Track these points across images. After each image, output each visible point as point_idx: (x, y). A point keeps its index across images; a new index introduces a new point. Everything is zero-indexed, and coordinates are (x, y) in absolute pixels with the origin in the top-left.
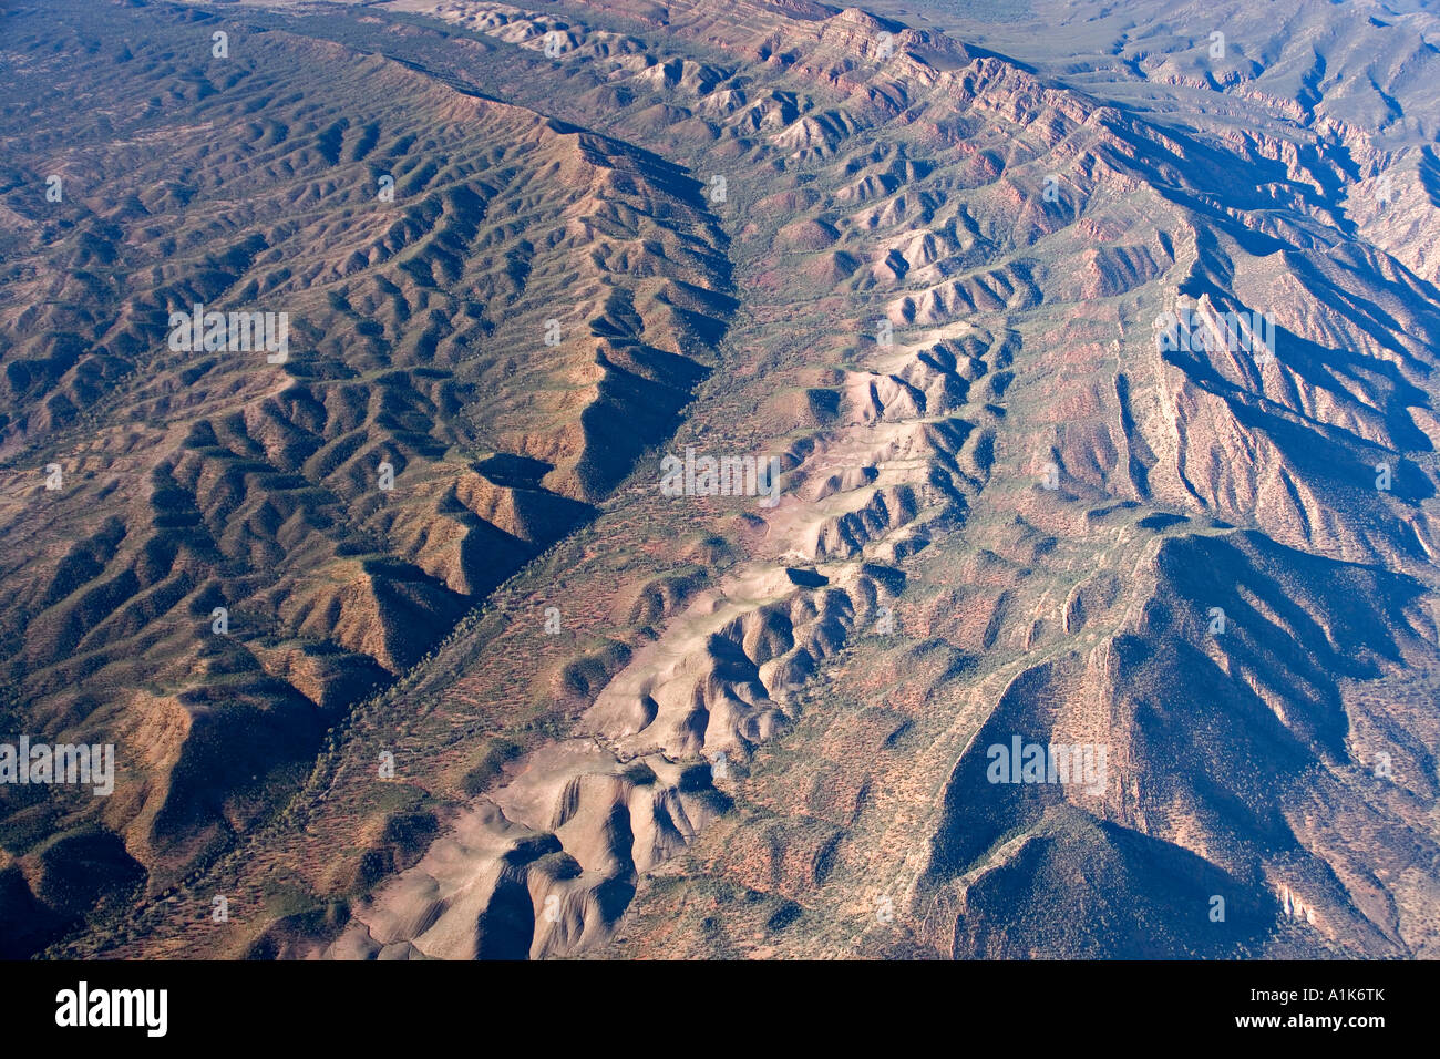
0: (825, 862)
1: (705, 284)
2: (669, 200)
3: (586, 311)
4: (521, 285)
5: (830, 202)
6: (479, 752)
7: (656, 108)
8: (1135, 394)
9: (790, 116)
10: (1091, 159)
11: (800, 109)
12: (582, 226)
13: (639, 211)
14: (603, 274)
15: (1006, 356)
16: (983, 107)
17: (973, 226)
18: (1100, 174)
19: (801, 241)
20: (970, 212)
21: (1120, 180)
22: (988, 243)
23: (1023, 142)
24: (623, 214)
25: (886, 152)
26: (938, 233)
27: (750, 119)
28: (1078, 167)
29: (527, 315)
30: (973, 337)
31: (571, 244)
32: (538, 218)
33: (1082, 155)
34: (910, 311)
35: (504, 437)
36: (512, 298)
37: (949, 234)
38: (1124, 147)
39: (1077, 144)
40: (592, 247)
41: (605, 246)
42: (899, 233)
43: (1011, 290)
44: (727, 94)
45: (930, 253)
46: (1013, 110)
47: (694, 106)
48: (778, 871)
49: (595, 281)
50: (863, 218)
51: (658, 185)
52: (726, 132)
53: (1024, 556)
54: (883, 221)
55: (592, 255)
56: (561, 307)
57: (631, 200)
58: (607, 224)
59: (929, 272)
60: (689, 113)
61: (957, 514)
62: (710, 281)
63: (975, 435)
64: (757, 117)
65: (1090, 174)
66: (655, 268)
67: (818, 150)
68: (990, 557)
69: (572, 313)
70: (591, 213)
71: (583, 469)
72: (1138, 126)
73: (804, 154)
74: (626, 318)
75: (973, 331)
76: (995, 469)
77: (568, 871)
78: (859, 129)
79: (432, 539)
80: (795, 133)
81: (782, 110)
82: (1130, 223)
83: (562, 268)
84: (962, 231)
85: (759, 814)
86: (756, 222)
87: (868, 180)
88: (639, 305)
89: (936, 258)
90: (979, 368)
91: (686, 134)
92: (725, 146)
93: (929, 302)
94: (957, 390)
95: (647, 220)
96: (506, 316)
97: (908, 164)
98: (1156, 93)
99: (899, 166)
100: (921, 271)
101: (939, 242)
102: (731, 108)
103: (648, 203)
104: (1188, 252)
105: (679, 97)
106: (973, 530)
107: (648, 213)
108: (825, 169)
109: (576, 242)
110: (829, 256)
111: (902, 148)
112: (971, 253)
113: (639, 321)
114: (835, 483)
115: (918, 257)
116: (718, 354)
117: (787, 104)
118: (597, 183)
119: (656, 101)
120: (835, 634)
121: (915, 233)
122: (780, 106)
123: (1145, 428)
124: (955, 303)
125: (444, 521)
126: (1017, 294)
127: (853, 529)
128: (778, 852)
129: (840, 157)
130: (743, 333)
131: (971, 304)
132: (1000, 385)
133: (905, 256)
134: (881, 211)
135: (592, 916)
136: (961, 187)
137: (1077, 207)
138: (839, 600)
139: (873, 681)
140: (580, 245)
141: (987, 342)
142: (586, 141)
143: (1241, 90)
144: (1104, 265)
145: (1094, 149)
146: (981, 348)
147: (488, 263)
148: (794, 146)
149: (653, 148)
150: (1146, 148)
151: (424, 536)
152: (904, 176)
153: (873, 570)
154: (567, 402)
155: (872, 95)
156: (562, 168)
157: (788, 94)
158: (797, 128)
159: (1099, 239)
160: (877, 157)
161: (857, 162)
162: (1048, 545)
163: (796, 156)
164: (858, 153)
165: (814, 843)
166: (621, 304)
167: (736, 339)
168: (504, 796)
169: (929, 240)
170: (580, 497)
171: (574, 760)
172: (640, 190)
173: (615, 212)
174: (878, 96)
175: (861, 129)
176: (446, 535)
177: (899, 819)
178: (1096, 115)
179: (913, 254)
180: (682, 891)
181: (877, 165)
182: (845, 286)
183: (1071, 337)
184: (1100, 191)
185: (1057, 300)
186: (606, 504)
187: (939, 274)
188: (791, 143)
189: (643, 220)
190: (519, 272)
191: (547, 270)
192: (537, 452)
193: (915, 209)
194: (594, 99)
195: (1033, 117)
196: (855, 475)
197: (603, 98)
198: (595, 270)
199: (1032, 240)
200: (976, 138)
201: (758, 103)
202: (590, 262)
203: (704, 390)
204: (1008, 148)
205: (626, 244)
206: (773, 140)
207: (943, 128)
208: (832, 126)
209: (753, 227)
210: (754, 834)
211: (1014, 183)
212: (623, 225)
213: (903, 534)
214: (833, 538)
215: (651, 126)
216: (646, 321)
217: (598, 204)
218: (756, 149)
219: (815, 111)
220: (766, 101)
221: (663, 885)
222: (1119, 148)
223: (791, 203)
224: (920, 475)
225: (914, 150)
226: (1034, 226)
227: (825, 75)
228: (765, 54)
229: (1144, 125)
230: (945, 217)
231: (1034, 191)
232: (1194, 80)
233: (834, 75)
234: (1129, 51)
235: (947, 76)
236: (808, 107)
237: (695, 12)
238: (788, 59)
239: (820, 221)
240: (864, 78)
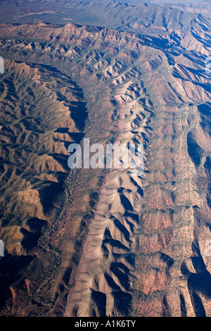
0: (174, 173)
1: (73, 87)
2: (53, 72)
3: (53, 98)
4: (34, 96)
5: (87, 65)
6: (96, 180)
7: (34, 54)
8: (172, 85)
9: (66, 50)
10: (137, 44)
11: (67, 48)
12: (39, 81)
13: (48, 76)
15: (142, 85)
16: (108, 39)
17: (120, 63)
18: (140, 47)
19: (86, 74)
20: (118, 60)
21: (145, 47)
22: (125, 65)
23: (120, 44)
24: (46, 77)
25: (92, 52)
26: (114, 66)
27: (57, 52)
28: (136, 47)
29: (40, 102)
30: (134, 83)
31: (38, 85)
32: (27, 82)
33: (135, 44)
34: (118, 82)
35: (54, 125)
36: (34, 99)
37: (116, 65)
39: (133, 41)
40: (45, 85)
41: (47, 84)
42: (105, 68)
43: (135, 73)
44: (49, 48)
45: (115, 70)
46: (115, 38)
47: (43, 52)
48: (167, 178)
49: (50, 91)
50: (96, 66)
51: (49, 70)
52: (54, 56)
53: (171, 117)
54: (100, 66)
56: (47, 98)
57: (45, 74)
58: (43, 80)
59: (116, 74)
60: (42, 54)
61: (152, 115)
63: (147, 100)
64: (59, 51)
65: (138, 47)
66: (61, 86)
67: (77, 55)
68: (166, 119)
69: (50, 99)
70: (39, 78)
71: (76, 126)
74: (62, 97)
76: (154, 105)
77: (129, 191)
78: (83, 49)
79: (56, 147)
81: (64, 49)
82: (151, 55)
83: (40, 91)
84: (118, 64)
85: (155, 171)
87: (92, 59)
88: (63, 94)
90: (139, 89)
91: (45, 58)
92: (55, 60)
93: (121, 79)
94: (137, 94)
96: (36, 103)
97: (99, 54)
98: (138, 30)
99: (97, 54)
100: (114, 75)
101: (115, 68)
102: (52, 51)
103: (49, 74)
104: (165, 58)
105: (38, 51)
106: (157, 116)
108: (81, 59)
109: (40, 85)
110: (94, 75)
111: (95, 51)
112: (122, 68)
113: (65, 97)
114: (126, 115)
116: (85, 99)
117: (64, 47)
118: (36, 72)
120: (146, 140)
121: (110, 67)
123: (177, 90)
124: (126, 78)
125: (57, 143)
126: (137, 74)
127: (137, 121)
128: (165, 174)
129: (82, 56)
130: (87, 94)
131: (129, 78)
132: (145, 90)
133: (109, 72)
134: (99, 64)
135: (139, 196)
136: (112, 56)
137: (138, 54)
138: (143, 134)
139: (159, 145)
142: (27, 64)
143: (152, 26)
144: (151, 64)
145: (137, 42)
146: (137, 85)
147: (23, 94)
149: (40, 63)
150: (146, 40)
151: (54, 147)
152: (99, 56)
153: (145, 127)
154: (63, 115)
155: (83, 41)
156: (25, 70)
157: (63, 45)
158: (70, 52)
159: (147, 59)
160: (91, 54)
162: (174, 114)
163: (73, 57)
164: (86, 54)
165: (170, 171)
166: (59, 94)
167: (86, 96)
168: (107, 184)
170: (79, 132)
171: (115, 175)
172: (46, 71)
173: (44, 77)
176: (59, 146)
177: (183, 162)
178: (134, 35)
179: (111, 71)
180: (151, 187)
182: (101, 80)
183: (153, 78)
184: (141, 50)
185: (144, 73)
186: (85, 132)
187: (119, 74)
188: (70, 55)
189: (51, 77)
190: (32, 94)
191: (37, 92)
192: (63, 126)
193: (106, 63)
194: (18, 55)
195: (120, 39)
196: (129, 113)
197: (20, 54)
198: (49, 89)
199: (133, 63)
200: (109, 46)
202: (46, 88)
203: (88, 106)
204: (118, 46)
205: (52, 83)
206: (66, 56)
207: (102, 45)
208: (76, 49)
209: (74, 74)
210: (159, 173)
211: (124, 52)
212: (47, 79)
213: (146, 120)
214: (134, 125)
215: (36, 58)
216: (67, 97)
217: (39, 76)
218: (63, 58)
219: (71, 47)
220: (59, 47)
221: (147, 187)
222: (141, 41)
223: (79, 67)
224: (142, 110)
225: (98, 51)
226: (132, 60)
227: (69, 39)
228: (52, 38)
229: (143, 36)
230: (113, 62)
231: (129, 53)
232: (142, 26)
233: (71, 39)
234: (126, 23)
235: (97, 34)
236: (69, 47)
237: (28, 31)
238: (58, 38)
239: (88, 69)
240: (78, 38)
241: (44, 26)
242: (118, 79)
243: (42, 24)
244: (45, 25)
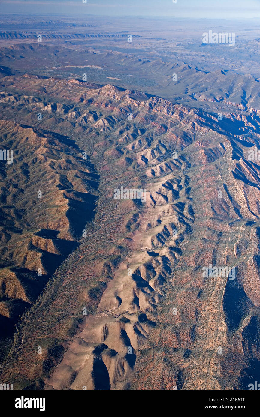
0: (193, 334)
1: (88, 171)
2: (67, 146)
3: (53, 183)
4: (28, 177)
5: (117, 143)
6: (70, 323)
7: (52, 119)
8: (230, 189)
9: (96, 118)
10: (194, 124)
11: (98, 116)
12: (43, 157)
13: (59, 150)
14: (55, 171)
15: (187, 183)
16: (156, 111)
17: (164, 146)
18: (198, 128)
19: (112, 155)
20: (162, 142)
21: (204, 129)
22: (170, 151)
23: (171, 120)
24: (54, 152)
25: (130, 127)
26: (155, 149)
27: (84, 120)
28: (191, 126)
29: (33, 186)
30: (175, 178)
31: (40, 162)
32: (26, 155)
33: (191, 123)
34: (153, 173)
35: (40, 224)
36: (26, 181)
37: (157, 149)
38: (202, 119)
39: (189, 119)
40: (48, 163)
41: (52, 162)
42: (142, 151)
43: (181, 164)
44: (74, 113)
45: (153, 155)
46: (166, 111)
47: (64, 117)
48: (180, 341)
49: (53, 173)
50: (129, 147)
51: (63, 142)
52: (77, 125)
53: (215, 238)
54: (136, 147)
55: (49, 165)
56: (44, 182)
57: (55, 147)
58: (50, 155)
59: (155, 161)
60: (63, 120)
61: (189, 230)
62: (89, 170)
63: (186, 206)
64: (86, 119)
65: (194, 128)
66: (70, 168)
67: (108, 128)
68: (205, 241)
69: (49, 184)
70: (44, 152)
71: (70, 230)
72: (204, 113)
73: (104, 129)
74: (67, 183)
75: (175, 177)
76: (196, 215)
77: (113, 354)
78: (119, 121)
79: (29, 259)
80: (100, 123)
81: (93, 117)
82: (210, 141)
83: (40, 170)
84: (161, 148)
85: (166, 326)
86: (96, 151)
87: (128, 135)
88: (70, 179)
89: (155, 157)
90: (180, 187)
91: (64, 126)
92: (78, 129)
93: (159, 170)
94: (176, 194)
95: (63, 153)
96: (27, 187)
97: (138, 130)
98: (202, 104)
99: (136, 130)
100: (151, 162)
101: (156, 152)
102: (76, 117)
103: (61, 148)
104: (229, 148)
105: (58, 115)
106: (196, 233)
107: (62, 151)
108: (112, 133)
109: (42, 162)
110: (123, 159)
111: (135, 125)
112: (165, 154)
113: (71, 184)
114: (149, 225)
115: (150, 157)
116: (99, 192)
117: (94, 115)
118: (43, 143)
119: (51, 117)
120: (167, 269)
121: (148, 150)
122: (92, 115)
123: (235, 198)
124: (166, 169)
125: (31, 252)
126: (183, 165)
127: (162, 237)
128: (178, 335)
129: (116, 129)
130: (104, 185)
131: (171, 169)
132: (188, 191)
133: (146, 157)
134: (134, 144)
135: (126, 366)
136: (156, 135)
137: (193, 138)
138: (165, 259)
139: (184, 280)
140: (43, 163)
141: (180, 179)
142: (35, 130)
143: (225, 101)
144: (206, 153)
145: (194, 121)
146: (179, 181)
147: (15, 171)
148: (100, 127)
149: (55, 131)
150: (209, 120)
151: (25, 258)
152: (138, 134)
153: (171, 249)
154: (58, 211)
155: (121, 110)
156: (29, 139)
157: (94, 112)
158: (100, 122)
159: (202, 147)
160: (128, 129)
161: (122, 130)
162: (220, 235)
163: (102, 130)
164: (122, 127)
165: (188, 330)
166: (63, 179)
167: (103, 186)
168: (84, 334)
169: (152, 152)
170: (72, 240)
171: (101, 320)
172: (57, 144)
173: (52, 151)
174: (123, 110)
175: (120, 121)
176: (33, 256)
177: (211, 318)
178: (192, 111)
179: (148, 156)
180: (151, 353)
181: (129, 131)
182: (131, 167)
183: (205, 175)
184: (198, 133)
185: (195, 165)
186: (81, 241)
187: (158, 161)
188: (99, 126)
189: (61, 153)
190: (26, 173)
191: (35, 171)
192: (52, 228)
193: (145, 143)
194: (30, 117)
195: (173, 113)
196: (155, 222)
198: (52, 170)
199: (182, 149)
200: (156, 121)
201: (85, 115)
202: (49, 168)
203: (99, 203)
204: (168, 123)
205: (59, 161)
206: (93, 126)
207: (146, 119)
208: (110, 119)
209: (96, 153)
210: (169, 330)
211: (173, 132)
212: (55, 155)
213: (176, 237)
214: (156, 241)
215: (51, 124)
216: (73, 183)
217: (45, 150)
218: (88, 129)
219: (104, 116)
220: (87, 114)
221: (144, 352)
222: (201, 120)
223: (106, 145)
224: (175, 220)
225: (138, 126)
226: (182, 145)
227: (104, 105)
228: (82, 100)
230: (154, 145)
231: (180, 134)
232: (211, 100)
233: (107, 105)
234: (190, 93)
235: (142, 103)
236: (101, 115)
237: (55, 88)
238: (90, 101)
239: (116, 149)
240: (116, 105)
241: (76, 84)
242: (154, 168)
243: (73, 82)
244: (77, 82)
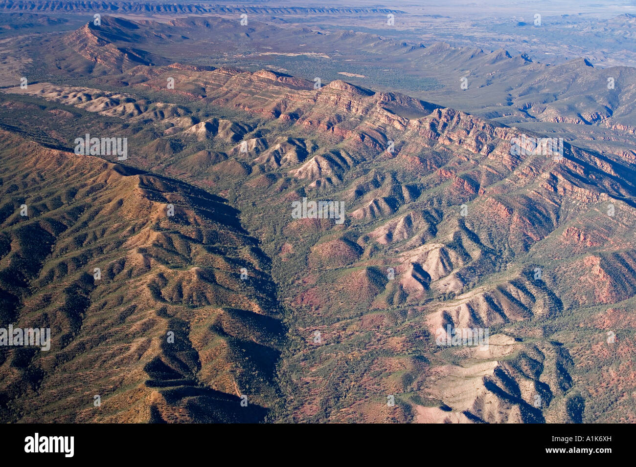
1: (256, 309)
2: (216, 227)
3: (142, 349)
4: (77, 322)
7: (201, 153)
9: (302, 156)
10: (554, 178)
11: (309, 150)
12: (141, 257)
13: (190, 239)
14: (160, 305)
16: (447, 142)
17: (475, 238)
18: (565, 189)
19: (332, 258)
20: (468, 225)
21: (583, 193)
22: (492, 251)
23: (488, 166)
24: (177, 243)
25: (383, 179)
26: (450, 246)
27: (273, 159)
28: (546, 185)
30: (524, 355)
31: (130, 274)
32: (100, 250)
33: (546, 175)
34: (449, 324)
36: (66, 339)
37: (457, 244)
38: (575, 167)
40: (150, 277)
41: (161, 275)
42: (413, 247)
43: (533, 298)
44: (254, 141)
45: (447, 264)
46: (474, 144)
47: (230, 151)
49: (151, 314)
50: (380, 233)
51: (207, 215)
52: (256, 169)
54: (396, 236)
55: (149, 286)
56: (116, 347)
57: (184, 229)
58: (163, 253)
59: (451, 283)
60: (225, 155)
62: (260, 305)
64: (278, 156)
65: (556, 190)
66: (208, 295)
67: (329, 180)
69: (127, 354)
70: (149, 244)
72: (576, 151)
73: (319, 183)
74: (182, 356)
75: (520, 347)
78: (356, 163)
80: (309, 168)
81: (297, 151)
82: (610, 231)
83: (121, 301)
84: (467, 242)
86: (290, 243)
87: (376, 202)
88: (195, 339)
89: (452, 269)
90: (545, 393)
91: (225, 172)
92: (256, 180)
93: (465, 315)
95: (199, 247)
97: (403, 188)
98: (554, 128)
99: (397, 189)
100: (442, 283)
101: (452, 254)
102: (257, 151)
103: (199, 232)
105: (218, 145)
107: (198, 241)
108: (336, 194)
109: (135, 272)
110: (359, 272)
111: (394, 175)
112: (480, 261)
113: (195, 357)
115: (437, 268)
116: (278, 390)
117: (299, 147)
118: (154, 216)
119: (200, 148)
121: (429, 246)
122: (294, 148)
124: (488, 314)
126: (540, 301)
129: (347, 183)
130: (298, 361)
131: (503, 315)
133: (425, 267)
134: (393, 227)
136: (449, 204)
137: (553, 216)
140: (138, 275)
141: (539, 359)
142: (145, 181)
143: (606, 123)
145: (555, 169)
146: (537, 367)
147: (47, 300)
148: (310, 177)
149: (200, 184)
150: (589, 168)
152: (402, 197)
155: (363, 138)
156: (125, 204)
157: (299, 140)
158: (311, 164)
159: (588, 244)
160: (377, 184)
161: (362, 187)
163: (313, 184)
164: (361, 180)
167: (293, 368)
169: (443, 252)
172: (192, 220)
173: (170, 241)
174: (367, 138)
175: (358, 163)
179: (432, 265)
181: (379, 190)
182: (381, 300)
184: (567, 202)
185: (574, 305)
187: (460, 284)
188: (307, 175)
189: (195, 248)
190: (77, 308)
191: (105, 304)
193: (422, 226)
194: (154, 148)
195: (491, 148)
197: (160, 148)
198: (152, 302)
199: (527, 248)
200: (448, 165)
201: (278, 146)
202: (147, 293)
204: (479, 172)
205: (181, 273)
206: (293, 174)
207: (423, 160)
208: (335, 160)
209: (289, 246)
211: (499, 199)
212: (177, 254)
215: (197, 167)
216: (203, 355)
217: (155, 235)
218: (281, 181)
219: (321, 151)
220: (284, 145)
222: (572, 168)
225: (403, 177)
226: (525, 235)
227: (323, 125)
228: (277, 113)
229: (578, 150)
230: (449, 231)
231: (517, 205)
232: (572, 119)
233: (330, 125)
235: (414, 122)
236: (315, 148)
237: (225, 89)
238: (294, 116)
239: (345, 239)
240: (353, 126)
241: (270, 82)
242: (451, 308)
243: (264, 75)
244: (272, 77)
